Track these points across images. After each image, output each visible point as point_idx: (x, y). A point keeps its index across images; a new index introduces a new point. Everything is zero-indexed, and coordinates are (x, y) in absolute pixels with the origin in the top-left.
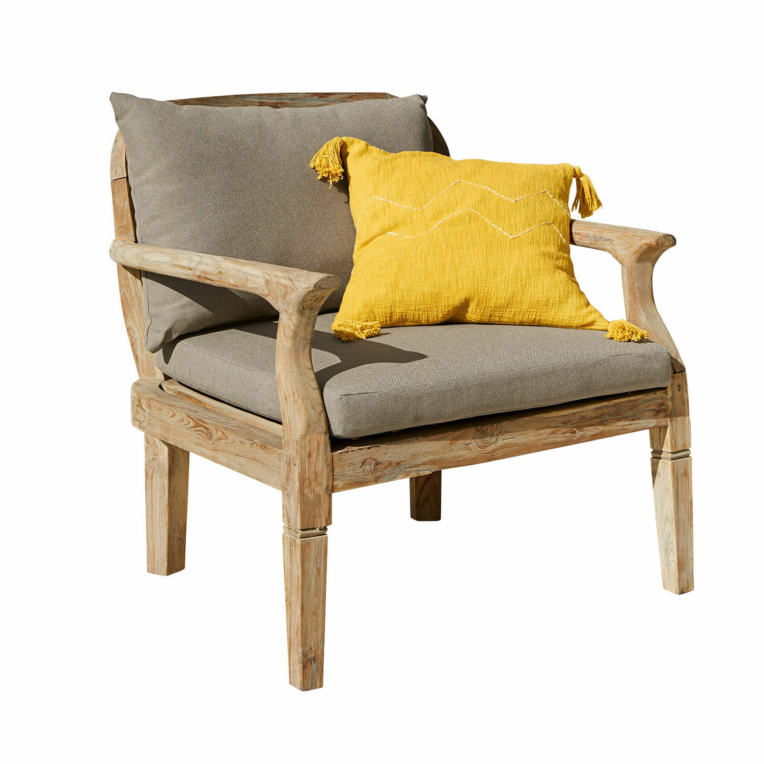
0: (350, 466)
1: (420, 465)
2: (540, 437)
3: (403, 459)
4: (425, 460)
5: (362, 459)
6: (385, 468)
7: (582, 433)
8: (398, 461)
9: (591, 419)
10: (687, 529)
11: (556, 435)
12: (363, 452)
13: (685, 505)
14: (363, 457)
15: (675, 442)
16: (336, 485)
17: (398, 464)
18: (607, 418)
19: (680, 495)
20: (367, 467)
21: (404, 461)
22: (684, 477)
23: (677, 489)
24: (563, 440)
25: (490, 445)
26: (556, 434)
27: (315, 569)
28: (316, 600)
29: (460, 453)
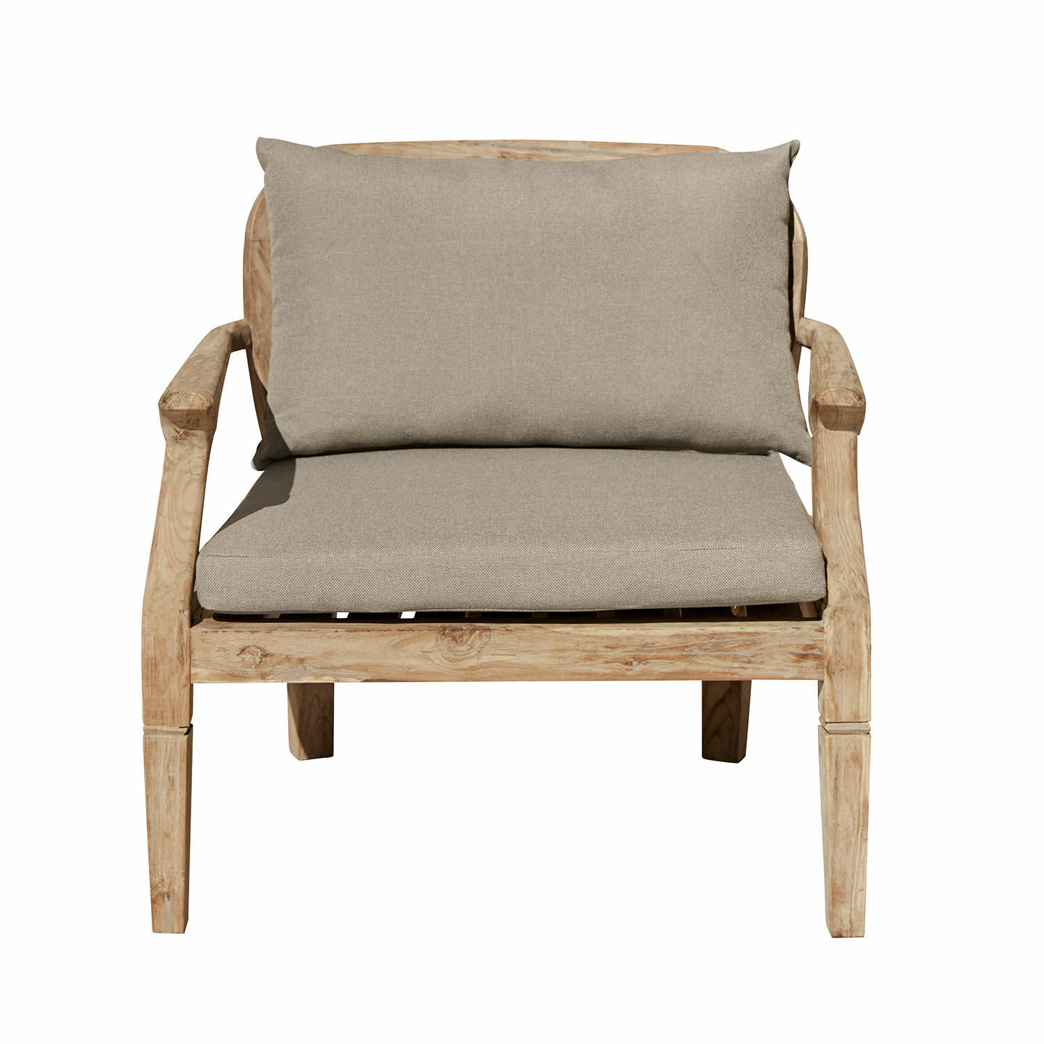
0: (219, 651)
1: (339, 668)
2: (561, 661)
3: (310, 655)
4: (347, 662)
5: (240, 645)
6: (279, 663)
7: (644, 667)
8: (302, 656)
9: (664, 649)
10: (853, 842)
11: (593, 663)
12: (241, 635)
13: (852, 806)
14: (242, 643)
15: (836, 708)
16: (196, 674)
17: (302, 661)
18: (696, 651)
19: (842, 789)
20: (247, 657)
21: (311, 658)
22: (851, 763)
23: (836, 779)
24: (608, 671)
25: (468, 658)
26: (593, 660)
27: (166, 779)
28: (169, 819)
29: (412, 662)
